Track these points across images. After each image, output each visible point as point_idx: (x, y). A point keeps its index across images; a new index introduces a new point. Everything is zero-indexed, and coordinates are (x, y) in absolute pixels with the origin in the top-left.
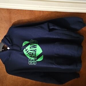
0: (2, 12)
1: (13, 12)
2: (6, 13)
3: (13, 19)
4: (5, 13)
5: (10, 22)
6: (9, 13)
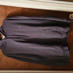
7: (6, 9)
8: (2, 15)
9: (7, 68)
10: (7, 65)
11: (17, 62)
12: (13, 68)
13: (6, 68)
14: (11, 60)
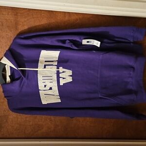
0: (4, 13)
1: (21, 14)
2: (10, 14)
3: (20, 25)
4: (8, 14)
5: (17, 29)
6: (15, 15)
7: (16, 15)
8: (8, 26)
9: (20, 136)
10: (18, 130)
11: (39, 123)
12: (33, 137)
13: (16, 136)
14: (27, 119)
